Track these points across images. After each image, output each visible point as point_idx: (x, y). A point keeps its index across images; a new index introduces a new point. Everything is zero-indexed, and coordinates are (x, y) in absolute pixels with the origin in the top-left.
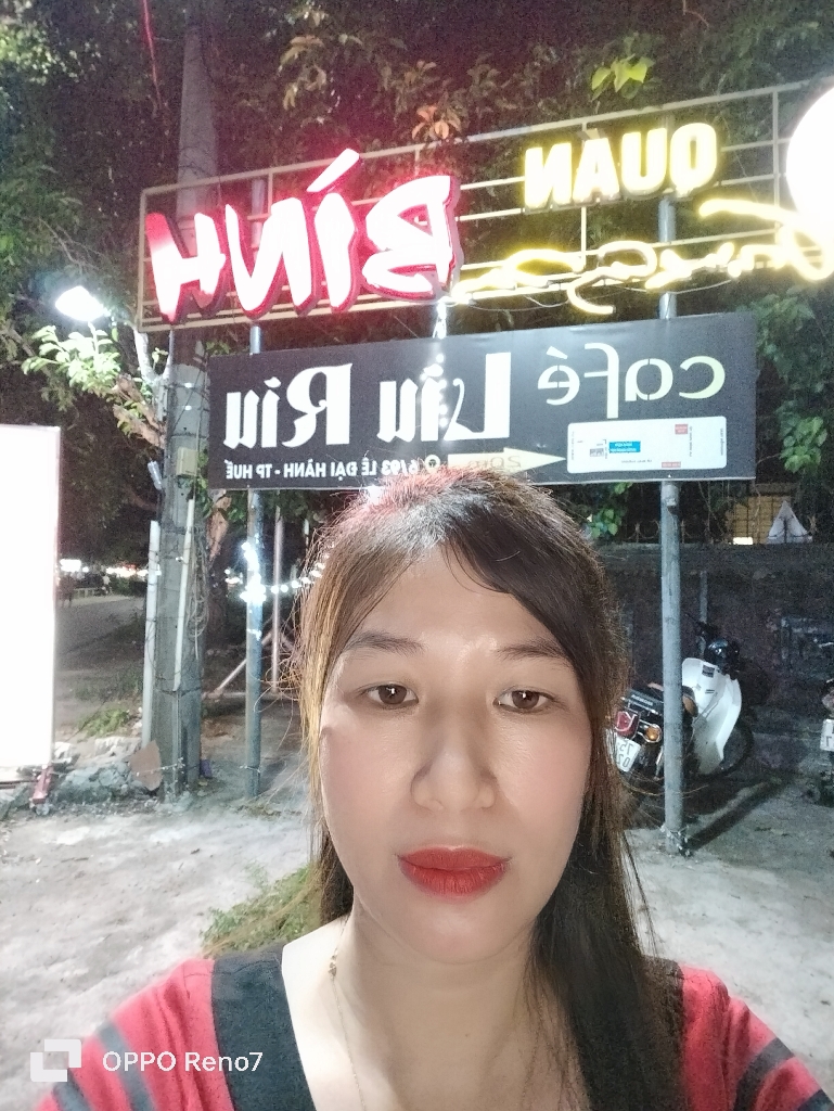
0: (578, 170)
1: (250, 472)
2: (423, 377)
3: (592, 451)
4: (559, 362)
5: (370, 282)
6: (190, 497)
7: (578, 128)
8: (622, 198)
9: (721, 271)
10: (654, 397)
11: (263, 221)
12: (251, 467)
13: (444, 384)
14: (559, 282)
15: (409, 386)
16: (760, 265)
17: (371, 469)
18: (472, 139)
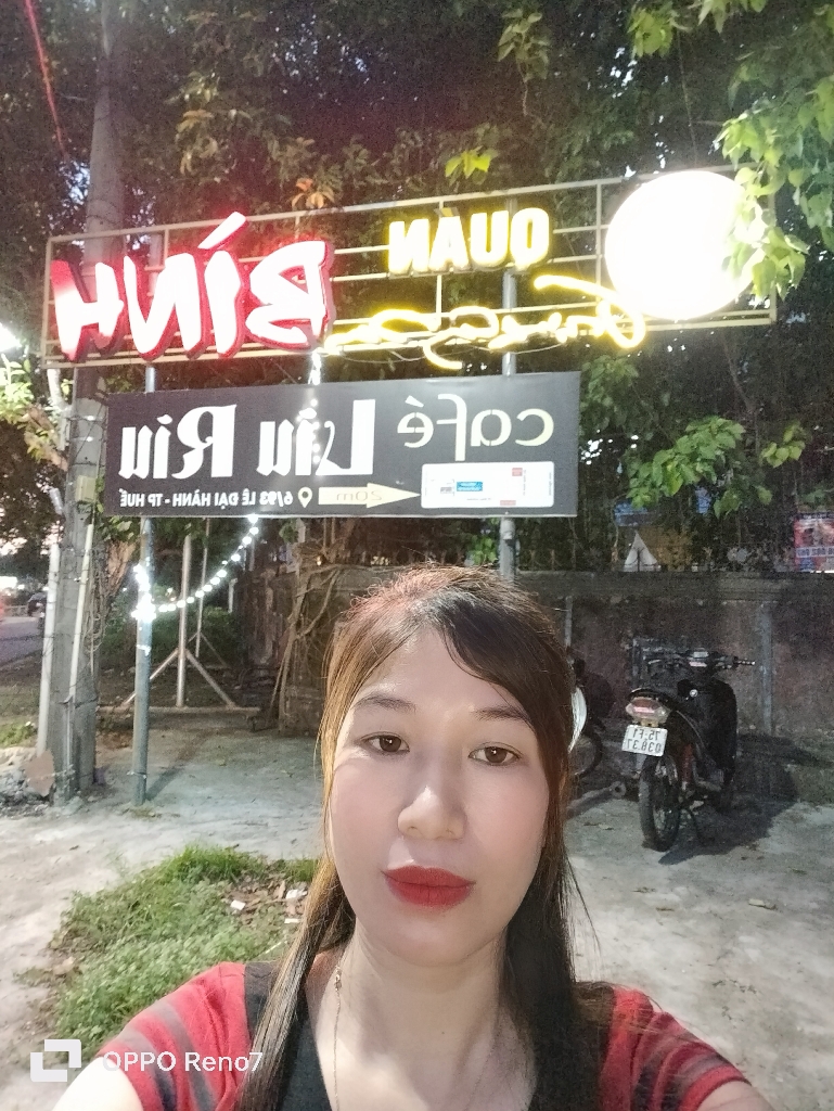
0: (435, 243)
1: (142, 500)
2: (298, 419)
3: (442, 489)
4: (414, 409)
5: (253, 331)
6: (89, 521)
7: (436, 206)
8: (471, 269)
9: (552, 336)
10: (495, 443)
11: (159, 271)
12: (143, 496)
13: (317, 425)
14: (418, 339)
15: (286, 426)
16: (583, 333)
17: (250, 499)
18: (347, 209)
